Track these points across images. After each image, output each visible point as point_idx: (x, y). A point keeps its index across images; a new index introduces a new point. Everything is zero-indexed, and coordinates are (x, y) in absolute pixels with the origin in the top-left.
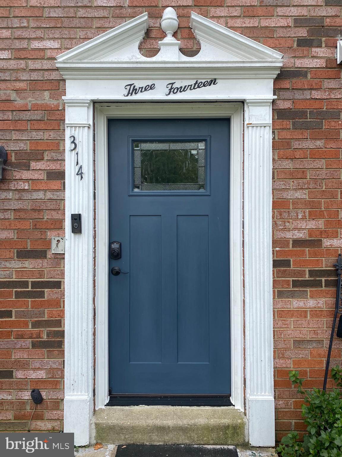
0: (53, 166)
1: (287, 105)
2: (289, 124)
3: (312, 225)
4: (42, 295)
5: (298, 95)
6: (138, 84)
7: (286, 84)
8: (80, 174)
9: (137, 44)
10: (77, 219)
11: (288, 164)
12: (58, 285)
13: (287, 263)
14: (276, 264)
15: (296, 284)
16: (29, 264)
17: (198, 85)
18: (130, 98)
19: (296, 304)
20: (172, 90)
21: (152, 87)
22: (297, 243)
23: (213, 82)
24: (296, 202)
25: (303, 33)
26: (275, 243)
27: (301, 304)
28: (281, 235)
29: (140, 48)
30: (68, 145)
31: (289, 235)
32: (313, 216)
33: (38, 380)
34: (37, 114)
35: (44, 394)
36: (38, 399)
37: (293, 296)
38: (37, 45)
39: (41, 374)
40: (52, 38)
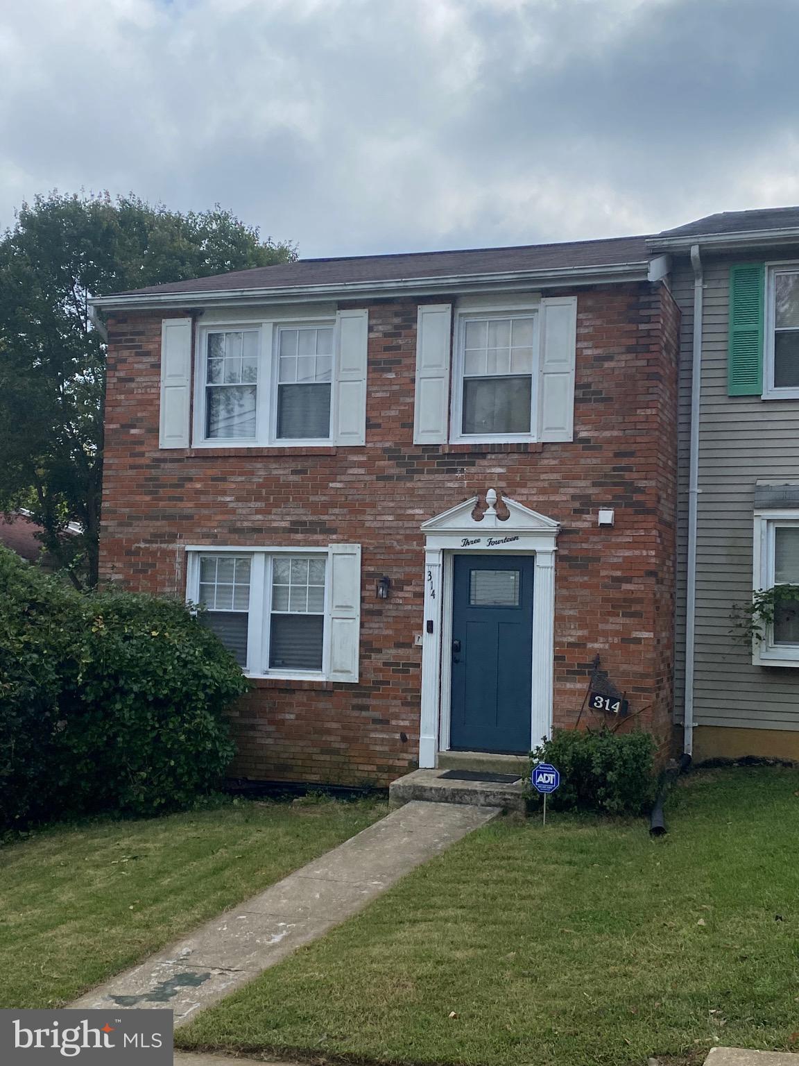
0: (418, 589)
1: (565, 552)
2: (566, 564)
3: (580, 633)
4: (408, 671)
5: (573, 546)
6: (470, 539)
7: (565, 538)
8: (433, 595)
9: (471, 512)
10: (430, 624)
11: (565, 592)
12: (418, 665)
13: (563, 658)
14: (556, 658)
15: (569, 672)
16: (401, 651)
17: (507, 540)
18: (464, 548)
19: (569, 686)
20: (491, 543)
21: (478, 541)
22: (570, 644)
23: (516, 538)
24: (570, 617)
25: (577, 505)
26: (556, 644)
27: (572, 686)
28: (558, 639)
29: (472, 514)
30: (427, 577)
31: (565, 640)
32: (581, 627)
33: (406, 727)
34: (409, 556)
35: (408, 736)
36: (404, 739)
37: (566, 680)
38: (410, 512)
39: (407, 723)
40: (420, 508)
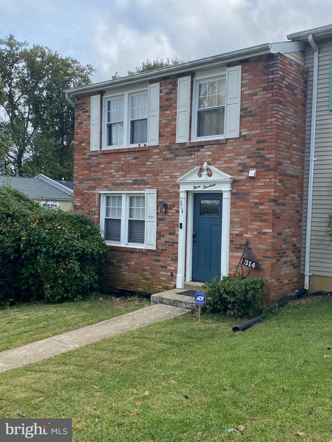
0: (177, 209)
1: (234, 191)
2: (235, 197)
3: (241, 229)
4: (174, 246)
5: (239, 188)
6: (197, 186)
7: (235, 184)
8: (182, 211)
9: (197, 173)
10: (181, 224)
11: (234, 210)
12: (177, 243)
13: (233, 241)
14: (231, 241)
15: (236, 248)
16: (171, 237)
17: (211, 186)
18: (194, 190)
19: (236, 254)
20: (205, 187)
21: (199, 187)
22: (237, 235)
23: (214, 185)
24: (237, 222)
25: (240, 168)
26: (230, 234)
27: (237, 254)
28: (232, 232)
30: (180, 204)
31: (234, 232)
32: (241, 227)
33: (172, 270)
34: (174, 194)
35: (173, 274)
36: (172, 275)
37: (234, 251)
38: (175, 174)
39: (173, 268)
40: (179, 172)
